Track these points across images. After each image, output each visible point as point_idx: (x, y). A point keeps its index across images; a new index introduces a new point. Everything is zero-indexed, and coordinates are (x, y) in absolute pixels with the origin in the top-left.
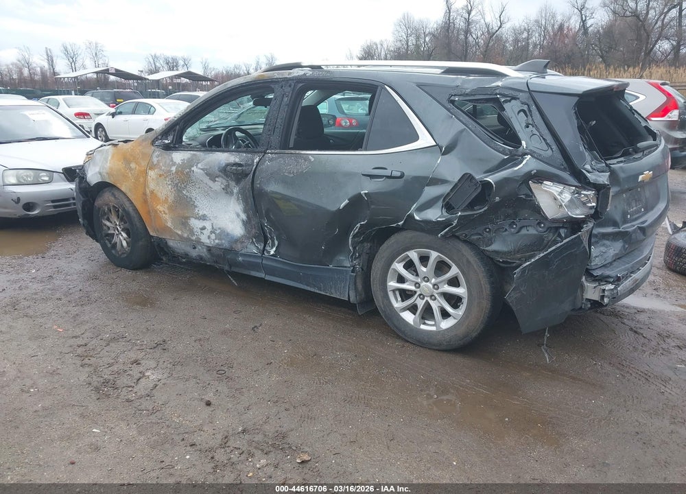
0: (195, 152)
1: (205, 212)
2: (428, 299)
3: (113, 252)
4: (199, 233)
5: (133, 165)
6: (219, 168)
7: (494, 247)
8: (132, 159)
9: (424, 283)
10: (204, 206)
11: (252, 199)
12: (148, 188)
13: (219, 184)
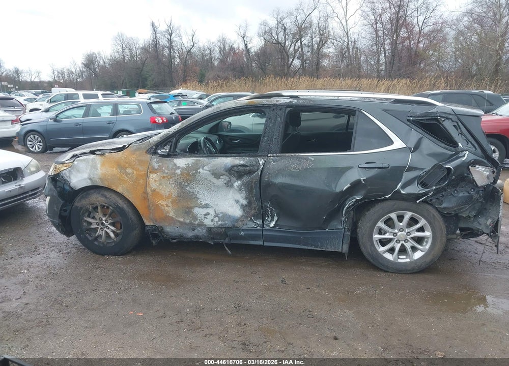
0: (197, 158)
1: (207, 202)
2: (403, 242)
3: (96, 243)
4: (203, 218)
5: (129, 170)
6: (225, 169)
7: (444, 205)
8: (127, 165)
9: (400, 233)
10: (205, 197)
11: (258, 190)
12: (150, 187)
13: (223, 180)
